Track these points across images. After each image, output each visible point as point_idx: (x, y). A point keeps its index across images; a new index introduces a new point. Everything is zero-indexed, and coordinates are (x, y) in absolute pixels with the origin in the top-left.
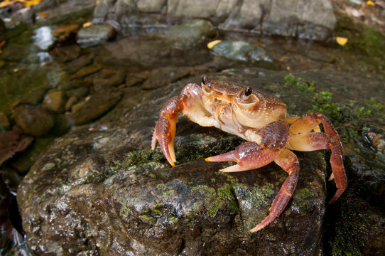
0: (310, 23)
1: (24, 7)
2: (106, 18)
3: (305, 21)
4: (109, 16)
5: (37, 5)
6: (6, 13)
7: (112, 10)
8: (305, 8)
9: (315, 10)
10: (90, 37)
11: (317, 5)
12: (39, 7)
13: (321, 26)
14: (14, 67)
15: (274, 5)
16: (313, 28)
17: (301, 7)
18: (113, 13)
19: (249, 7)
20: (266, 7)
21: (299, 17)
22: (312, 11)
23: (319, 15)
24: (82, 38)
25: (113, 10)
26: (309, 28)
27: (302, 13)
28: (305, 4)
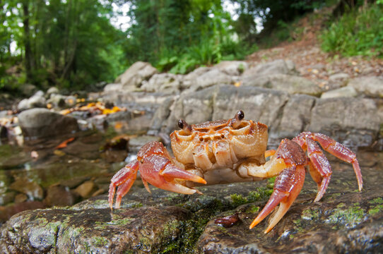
0: (352, 128)
1: (102, 114)
2: (159, 130)
3: (347, 127)
4: (162, 129)
5: (113, 115)
6: (85, 116)
7: (164, 124)
8: (347, 112)
9: (357, 113)
10: (139, 146)
11: (358, 107)
12: (114, 116)
13: (365, 129)
14: (70, 159)
15: (314, 114)
16: (356, 133)
17: (342, 112)
18: (165, 126)
19: (289, 119)
20: (306, 117)
21: (341, 123)
22: (354, 115)
23: (362, 117)
24: (132, 146)
25: (166, 124)
26: (351, 133)
27: (343, 119)
28: (345, 108)
